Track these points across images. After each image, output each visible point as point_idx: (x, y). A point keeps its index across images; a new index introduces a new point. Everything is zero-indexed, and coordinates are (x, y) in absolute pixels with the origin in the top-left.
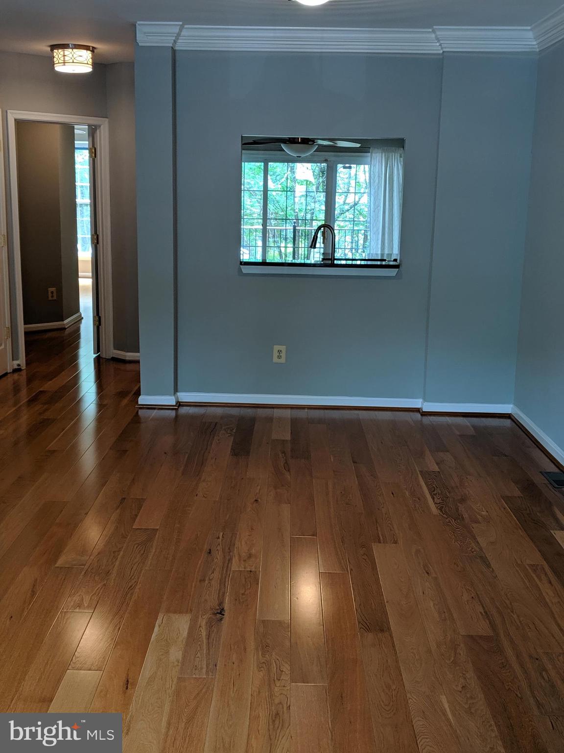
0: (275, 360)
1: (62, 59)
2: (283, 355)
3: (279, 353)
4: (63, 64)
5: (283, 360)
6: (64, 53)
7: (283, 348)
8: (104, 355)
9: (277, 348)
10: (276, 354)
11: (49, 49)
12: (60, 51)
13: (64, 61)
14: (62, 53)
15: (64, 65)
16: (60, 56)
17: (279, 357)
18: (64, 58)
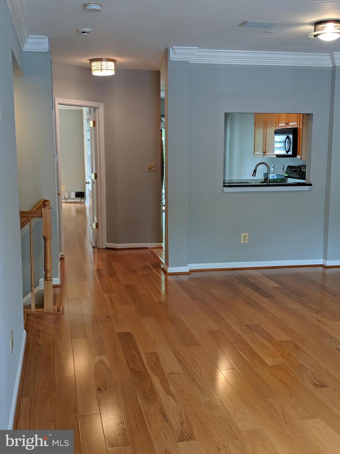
0: (242, 241)
1: (100, 67)
2: (247, 238)
3: (244, 237)
4: (100, 70)
5: (246, 242)
6: (101, 64)
7: (246, 234)
8: (101, 246)
9: (243, 235)
10: (242, 238)
11: (89, 62)
12: (99, 62)
13: (101, 68)
14: (100, 64)
15: (102, 71)
16: (99, 66)
17: (245, 240)
18: (101, 67)
